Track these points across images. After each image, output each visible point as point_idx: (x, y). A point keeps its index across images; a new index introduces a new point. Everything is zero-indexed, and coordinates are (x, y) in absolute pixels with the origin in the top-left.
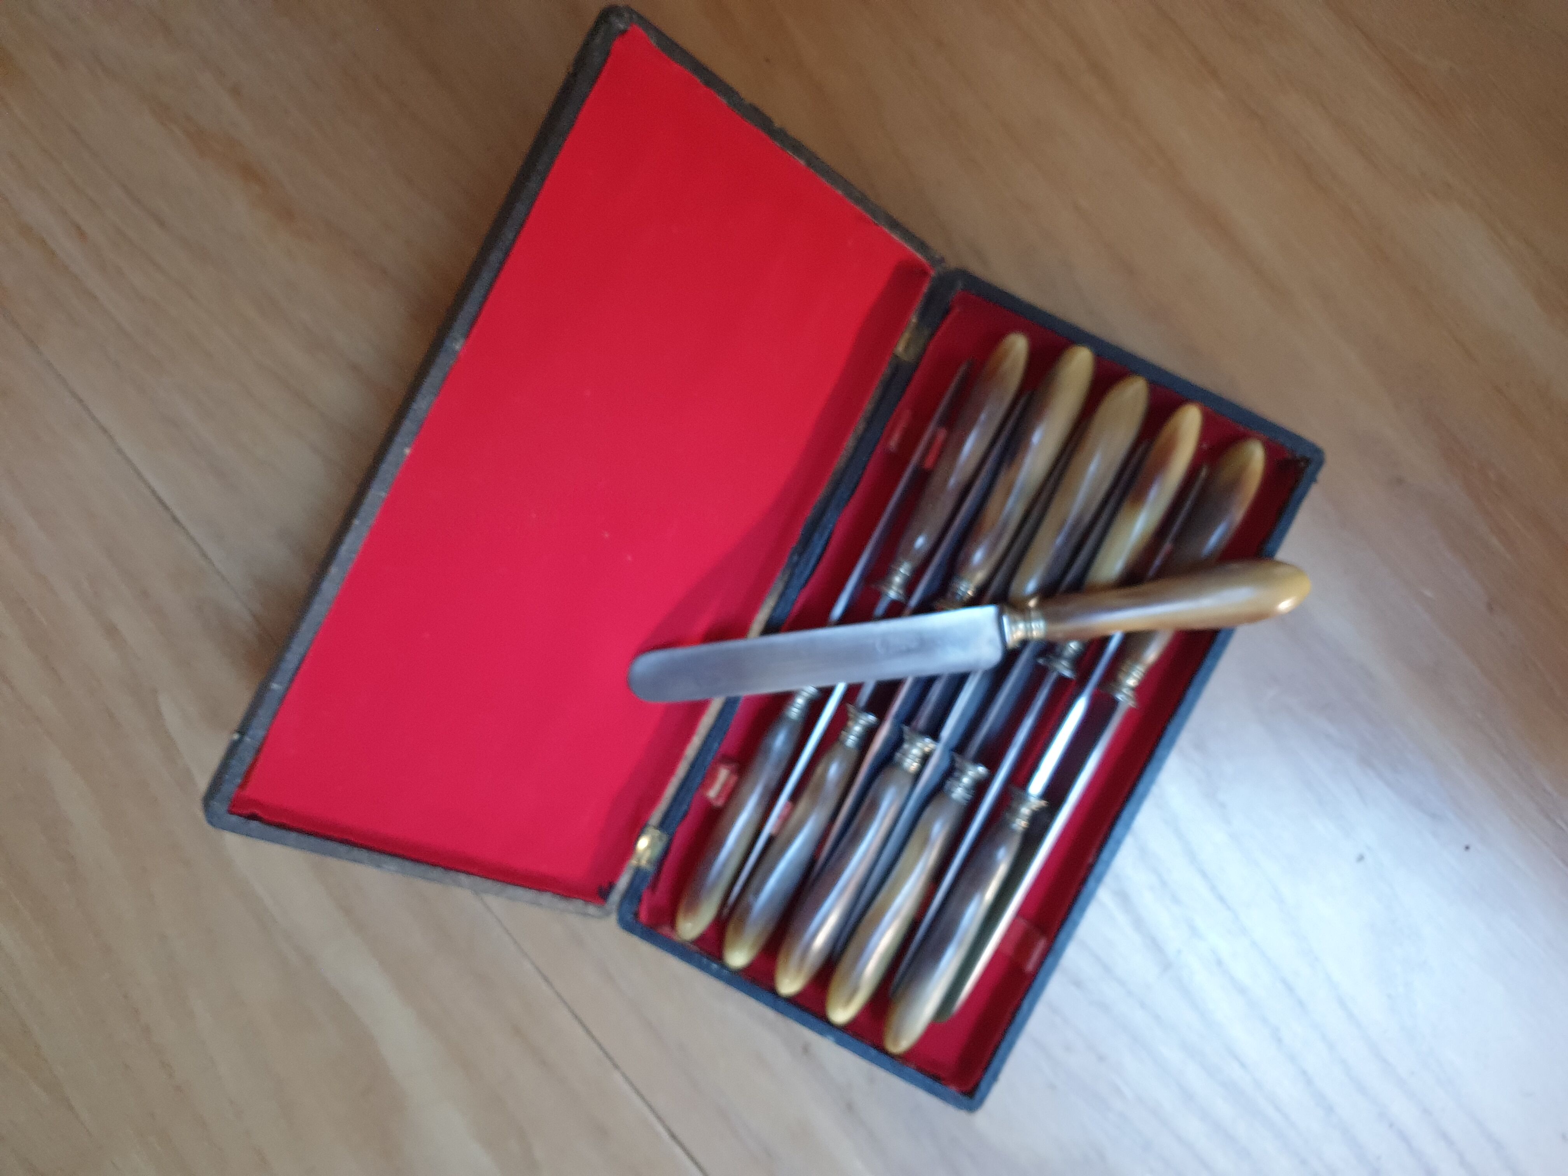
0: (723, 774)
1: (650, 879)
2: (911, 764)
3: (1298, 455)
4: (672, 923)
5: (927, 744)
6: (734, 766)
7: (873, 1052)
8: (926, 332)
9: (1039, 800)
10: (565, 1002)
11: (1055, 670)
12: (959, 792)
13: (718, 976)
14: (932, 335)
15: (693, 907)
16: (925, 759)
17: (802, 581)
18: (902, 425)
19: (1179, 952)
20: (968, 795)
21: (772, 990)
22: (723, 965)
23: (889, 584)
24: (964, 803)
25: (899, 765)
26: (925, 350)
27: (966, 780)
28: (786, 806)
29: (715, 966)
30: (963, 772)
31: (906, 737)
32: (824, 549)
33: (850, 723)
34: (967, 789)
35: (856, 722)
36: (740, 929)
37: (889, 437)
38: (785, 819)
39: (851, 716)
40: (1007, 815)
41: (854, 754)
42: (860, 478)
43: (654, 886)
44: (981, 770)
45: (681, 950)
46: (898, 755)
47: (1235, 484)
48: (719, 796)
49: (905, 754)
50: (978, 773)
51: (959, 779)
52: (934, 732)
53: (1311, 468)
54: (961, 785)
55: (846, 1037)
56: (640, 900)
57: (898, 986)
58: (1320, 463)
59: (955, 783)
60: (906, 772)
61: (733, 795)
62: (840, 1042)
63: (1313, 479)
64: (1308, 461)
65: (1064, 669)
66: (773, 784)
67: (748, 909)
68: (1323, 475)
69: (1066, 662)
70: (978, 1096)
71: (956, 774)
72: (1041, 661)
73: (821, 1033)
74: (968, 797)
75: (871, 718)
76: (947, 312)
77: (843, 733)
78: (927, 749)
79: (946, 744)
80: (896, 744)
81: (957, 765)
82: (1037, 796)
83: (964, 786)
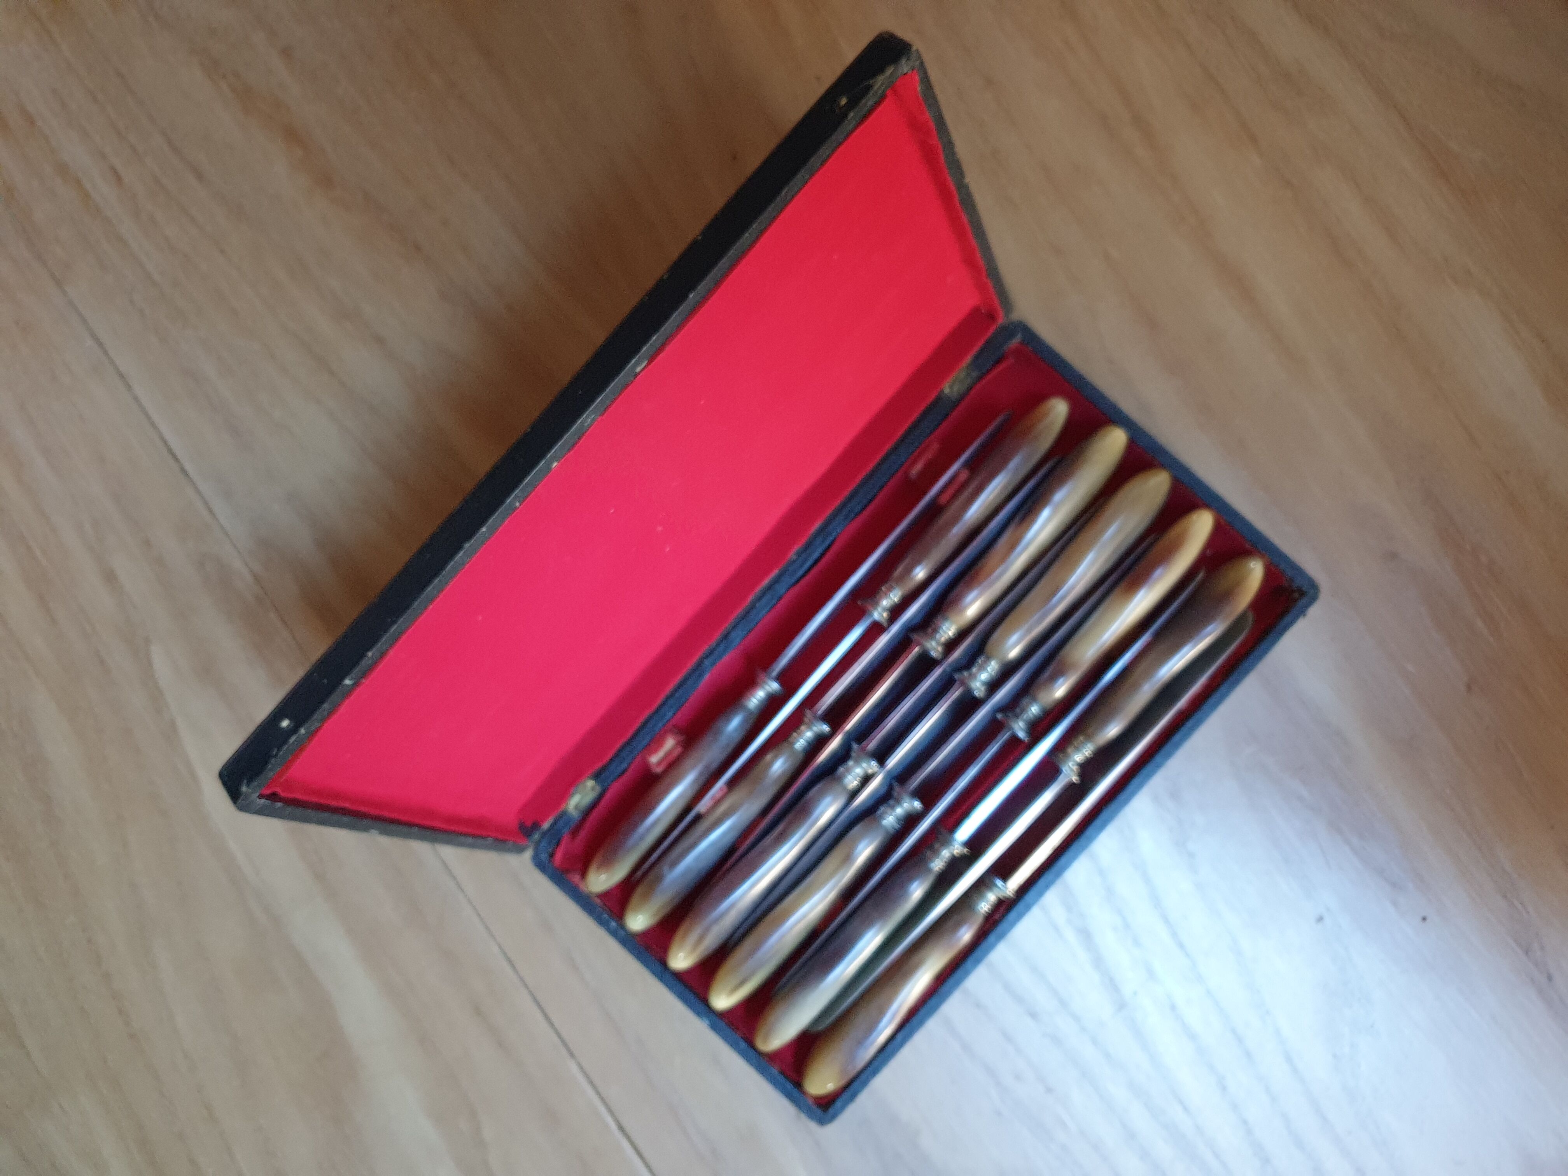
0: (670, 743)
1: (572, 825)
2: (852, 781)
3: (1295, 586)
4: (584, 873)
5: (872, 766)
6: (681, 738)
7: (743, 1045)
8: (975, 374)
9: (962, 847)
10: (526, 986)
11: (1010, 728)
12: (891, 819)
13: (614, 933)
14: (981, 378)
15: (608, 863)
16: (866, 779)
17: (793, 580)
18: (929, 455)
19: (1135, 993)
20: (898, 825)
21: (663, 963)
22: (622, 926)
23: (876, 604)
24: (892, 831)
25: (840, 779)
26: (970, 388)
27: (899, 811)
28: (721, 789)
29: (613, 924)
30: (898, 802)
31: (853, 754)
32: (823, 555)
33: (803, 728)
34: (898, 820)
35: (809, 728)
36: (646, 897)
37: (914, 462)
38: (717, 802)
39: (806, 720)
40: (928, 853)
41: (801, 756)
42: (875, 496)
43: (574, 833)
44: (917, 805)
45: (584, 901)
46: (841, 769)
47: (1227, 596)
48: (659, 763)
49: (848, 771)
50: (913, 806)
51: (893, 808)
52: (881, 756)
53: (1304, 601)
54: (893, 814)
55: (722, 1024)
56: (558, 844)
57: (784, 986)
58: (1314, 599)
59: (889, 811)
60: (845, 788)
61: (673, 765)
62: (714, 1027)
63: (1302, 612)
64: (1302, 594)
65: (1019, 728)
66: (715, 765)
67: (659, 878)
68: (1314, 611)
69: (1023, 723)
70: (831, 1111)
71: (891, 802)
72: (999, 716)
73: (698, 1014)
74: (897, 826)
75: (826, 728)
76: (998, 361)
77: (795, 734)
78: (870, 771)
79: (889, 772)
80: (842, 757)
81: (895, 794)
82: (962, 843)
83: (895, 815)
